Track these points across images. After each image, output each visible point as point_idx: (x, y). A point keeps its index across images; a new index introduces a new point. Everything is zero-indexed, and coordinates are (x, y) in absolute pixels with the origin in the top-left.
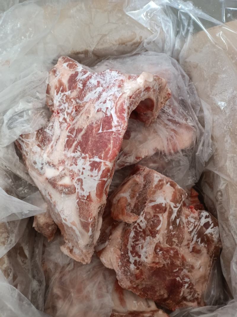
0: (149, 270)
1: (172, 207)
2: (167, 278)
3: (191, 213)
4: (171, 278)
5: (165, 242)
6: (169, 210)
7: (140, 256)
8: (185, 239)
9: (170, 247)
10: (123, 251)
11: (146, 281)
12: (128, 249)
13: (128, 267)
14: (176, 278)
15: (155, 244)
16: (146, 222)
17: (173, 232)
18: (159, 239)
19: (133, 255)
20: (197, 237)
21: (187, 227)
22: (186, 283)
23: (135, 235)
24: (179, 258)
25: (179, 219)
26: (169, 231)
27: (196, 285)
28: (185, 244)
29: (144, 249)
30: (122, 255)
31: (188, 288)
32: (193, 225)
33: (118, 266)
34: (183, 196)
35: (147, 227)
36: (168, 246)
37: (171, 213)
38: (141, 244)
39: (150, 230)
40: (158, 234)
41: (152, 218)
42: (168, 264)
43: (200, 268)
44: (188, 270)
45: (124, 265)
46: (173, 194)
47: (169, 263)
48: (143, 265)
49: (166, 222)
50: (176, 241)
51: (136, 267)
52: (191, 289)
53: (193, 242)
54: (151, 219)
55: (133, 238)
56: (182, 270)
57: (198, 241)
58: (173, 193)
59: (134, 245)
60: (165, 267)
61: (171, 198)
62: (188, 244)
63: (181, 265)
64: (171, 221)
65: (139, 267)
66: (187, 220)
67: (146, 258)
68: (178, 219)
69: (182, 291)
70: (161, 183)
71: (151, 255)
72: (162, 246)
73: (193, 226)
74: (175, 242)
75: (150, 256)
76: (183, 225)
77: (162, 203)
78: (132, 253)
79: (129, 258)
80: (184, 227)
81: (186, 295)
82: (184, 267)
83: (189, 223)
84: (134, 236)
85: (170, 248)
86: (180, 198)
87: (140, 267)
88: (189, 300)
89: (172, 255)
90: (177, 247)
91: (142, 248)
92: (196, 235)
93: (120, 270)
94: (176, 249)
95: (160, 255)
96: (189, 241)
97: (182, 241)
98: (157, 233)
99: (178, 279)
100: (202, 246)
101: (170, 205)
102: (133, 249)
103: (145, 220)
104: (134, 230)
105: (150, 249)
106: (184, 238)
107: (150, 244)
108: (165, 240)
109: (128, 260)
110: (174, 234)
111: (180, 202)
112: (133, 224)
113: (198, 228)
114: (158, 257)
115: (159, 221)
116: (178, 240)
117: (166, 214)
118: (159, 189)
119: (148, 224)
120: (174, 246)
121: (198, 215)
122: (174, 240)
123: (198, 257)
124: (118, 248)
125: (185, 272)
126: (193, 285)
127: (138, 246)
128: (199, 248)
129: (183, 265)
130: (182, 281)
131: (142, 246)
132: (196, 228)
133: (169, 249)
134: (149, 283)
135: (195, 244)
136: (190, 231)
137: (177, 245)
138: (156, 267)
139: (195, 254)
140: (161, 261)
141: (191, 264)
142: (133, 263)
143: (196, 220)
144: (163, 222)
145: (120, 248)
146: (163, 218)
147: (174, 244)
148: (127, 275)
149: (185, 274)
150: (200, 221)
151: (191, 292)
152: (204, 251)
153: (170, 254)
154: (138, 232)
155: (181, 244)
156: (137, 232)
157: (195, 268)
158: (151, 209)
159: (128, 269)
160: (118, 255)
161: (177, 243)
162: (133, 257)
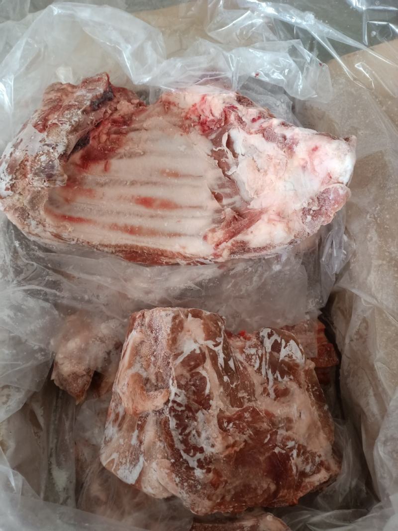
0: (227, 463)
1: (212, 347)
2: (260, 458)
3: (245, 342)
4: (267, 455)
5: (230, 406)
6: (210, 355)
7: (201, 450)
8: (256, 384)
9: (240, 409)
10: (172, 458)
11: (231, 483)
12: (179, 450)
13: (192, 478)
14: (274, 451)
15: (216, 417)
16: (184, 391)
17: (233, 384)
18: (217, 407)
19: (191, 454)
20: (272, 373)
21: (251, 365)
22: (291, 449)
23: (178, 422)
24: (263, 418)
25: (232, 360)
26: (226, 386)
27: (308, 444)
28: (261, 393)
29: (204, 435)
30: (173, 465)
31: (298, 455)
32: (256, 358)
33: (177, 485)
34: (220, 324)
35: (189, 398)
36: (238, 409)
37: (214, 358)
38: (194, 429)
39: (196, 402)
40: (212, 400)
41: (190, 381)
42: (250, 436)
43: (300, 416)
44: (285, 428)
45: (185, 479)
46: (204, 328)
47: (251, 434)
48: (215, 460)
49: (215, 375)
50: (245, 395)
51: (204, 471)
52: (304, 453)
53: (271, 383)
54: (189, 383)
55: (177, 428)
56: (276, 433)
57: (277, 377)
58: (202, 326)
59: (184, 437)
60: (249, 444)
61: (204, 335)
62: (265, 390)
63: (270, 426)
64: (220, 369)
65: (210, 466)
66: (244, 355)
67: (213, 446)
68: (229, 360)
69: (292, 464)
70: (177, 321)
71: (217, 437)
72: (228, 414)
73: (258, 359)
74: (243, 398)
75: (217, 439)
76: (242, 366)
77: (195, 350)
78: (187, 451)
79: (188, 463)
80: (245, 368)
81: (301, 467)
82: (277, 427)
83: (249, 358)
84: (177, 424)
85: (241, 411)
86: (216, 328)
87: (212, 467)
88: (311, 474)
89: (250, 419)
90: (250, 404)
91: (199, 434)
92: (268, 369)
93: (182, 491)
94: (252, 407)
95: (231, 430)
96: (264, 383)
97: (254, 391)
98: (209, 399)
99: (277, 450)
100: (286, 381)
101: (207, 347)
102: (185, 445)
103: (180, 390)
104: (173, 414)
105: (212, 429)
106: (254, 384)
107: (207, 421)
108: (228, 402)
109: (187, 466)
110: (236, 386)
111: (218, 333)
112: (166, 406)
113: (266, 359)
114: (230, 435)
115: (203, 379)
116: (246, 391)
117: (208, 364)
118: (179, 331)
119: (188, 393)
120: (246, 405)
121: (257, 339)
122: (240, 395)
123: (289, 401)
124: (162, 458)
125: (281, 434)
126: (304, 447)
127: (192, 435)
128: (284, 386)
129: (273, 424)
130: (285, 450)
131: (197, 432)
132: (264, 359)
133: (240, 413)
134: (237, 483)
135: (274, 383)
136: (257, 369)
137: (249, 400)
138: (235, 451)
139: (282, 399)
140: (238, 439)
141: (285, 417)
142: (198, 467)
143: (257, 348)
144: (209, 377)
145: (166, 455)
146: (207, 371)
147: (244, 401)
148: (197, 491)
149: (283, 438)
150: (263, 346)
151: (307, 459)
152: (293, 386)
153: (246, 420)
154: (180, 413)
155: (254, 397)
156: (178, 414)
157: (294, 419)
158: (182, 368)
159: (194, 481)
160: (168, 469)
161: (248, 397)
162: (192, 456)
